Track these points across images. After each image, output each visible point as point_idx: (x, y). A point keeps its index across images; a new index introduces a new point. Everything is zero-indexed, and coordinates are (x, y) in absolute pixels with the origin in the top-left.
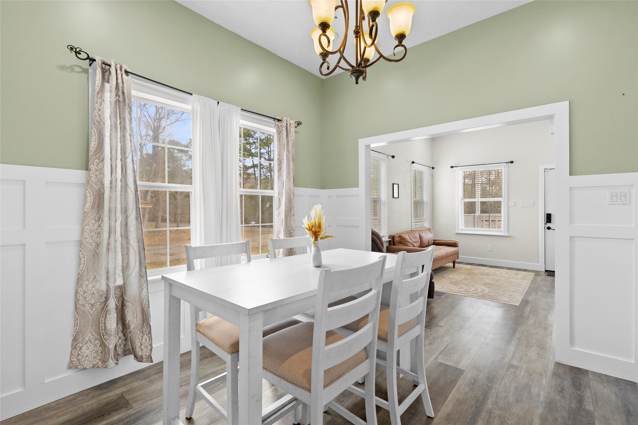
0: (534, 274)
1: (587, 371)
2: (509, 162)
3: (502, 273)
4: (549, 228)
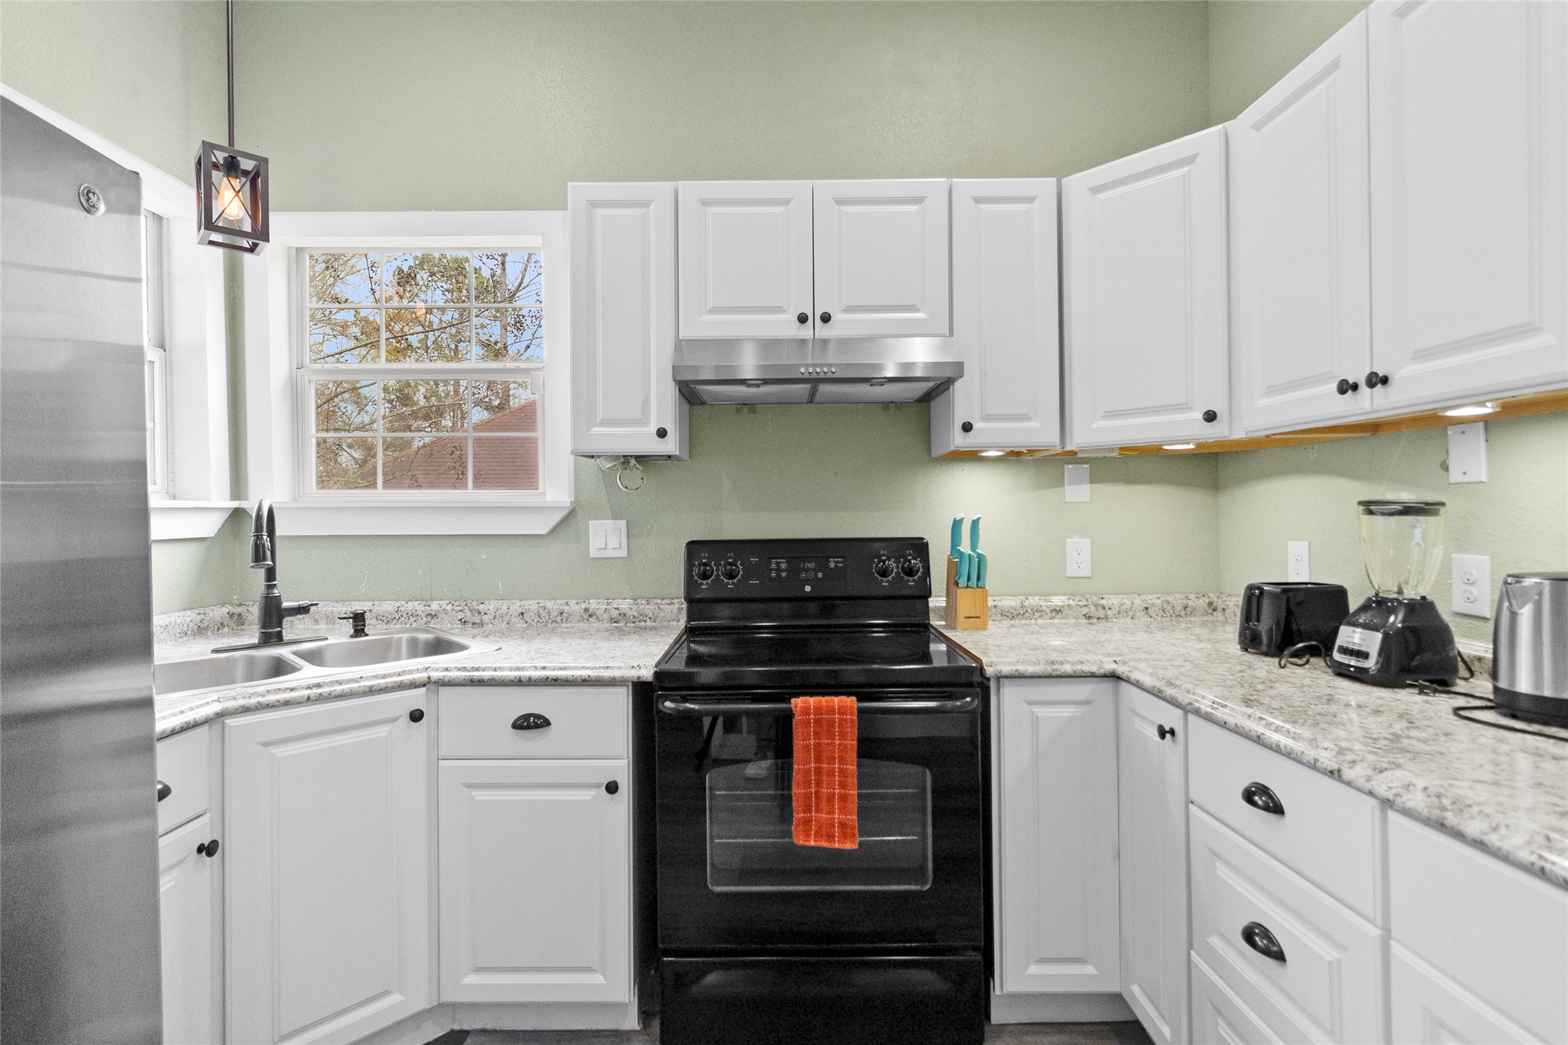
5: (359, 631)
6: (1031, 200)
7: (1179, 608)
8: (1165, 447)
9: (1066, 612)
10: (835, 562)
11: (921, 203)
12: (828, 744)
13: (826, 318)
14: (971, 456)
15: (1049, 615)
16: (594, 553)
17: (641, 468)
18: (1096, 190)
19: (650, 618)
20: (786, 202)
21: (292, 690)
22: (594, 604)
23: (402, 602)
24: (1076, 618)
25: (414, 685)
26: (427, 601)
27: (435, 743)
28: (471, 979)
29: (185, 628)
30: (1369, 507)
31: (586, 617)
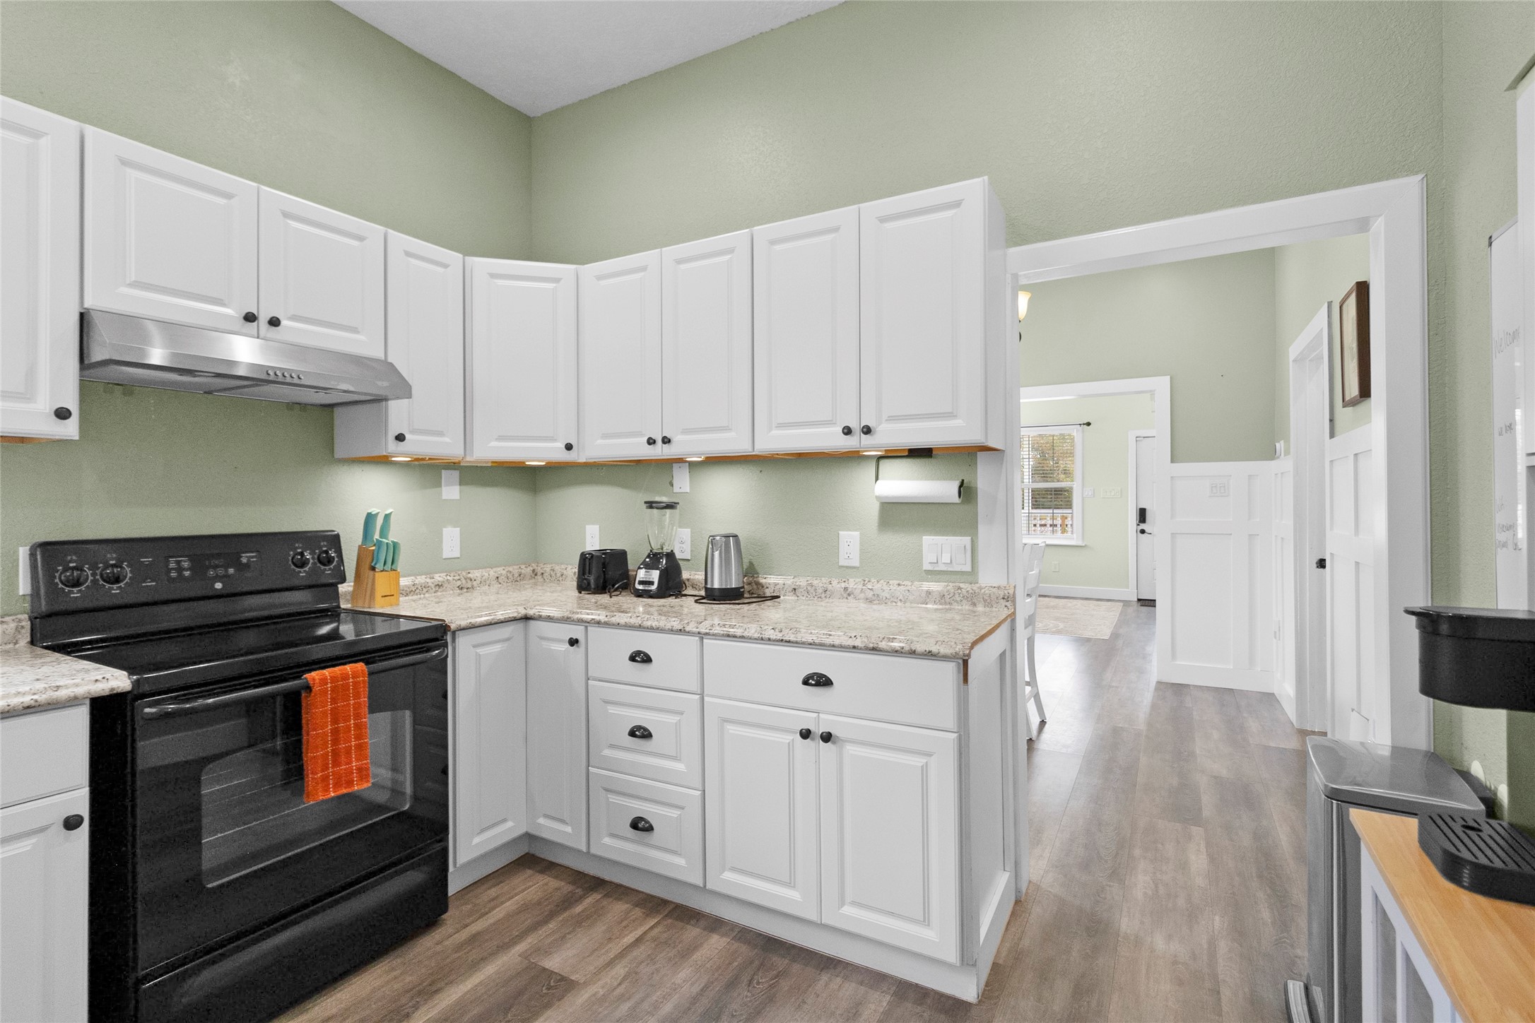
0: (1122, 604)
1: (1188, 686)
2: (1084, 424)
3: (1077, 605)
4: (1143, 532)
6: (444, 265)
7: (516, 575)
8: (527, 463)
10: (247, 557)
11: (362, 241)
12: (343, 706)
13: (275, 322)
20: (229, 196)
24: (452, 590)
30: (651, 505)
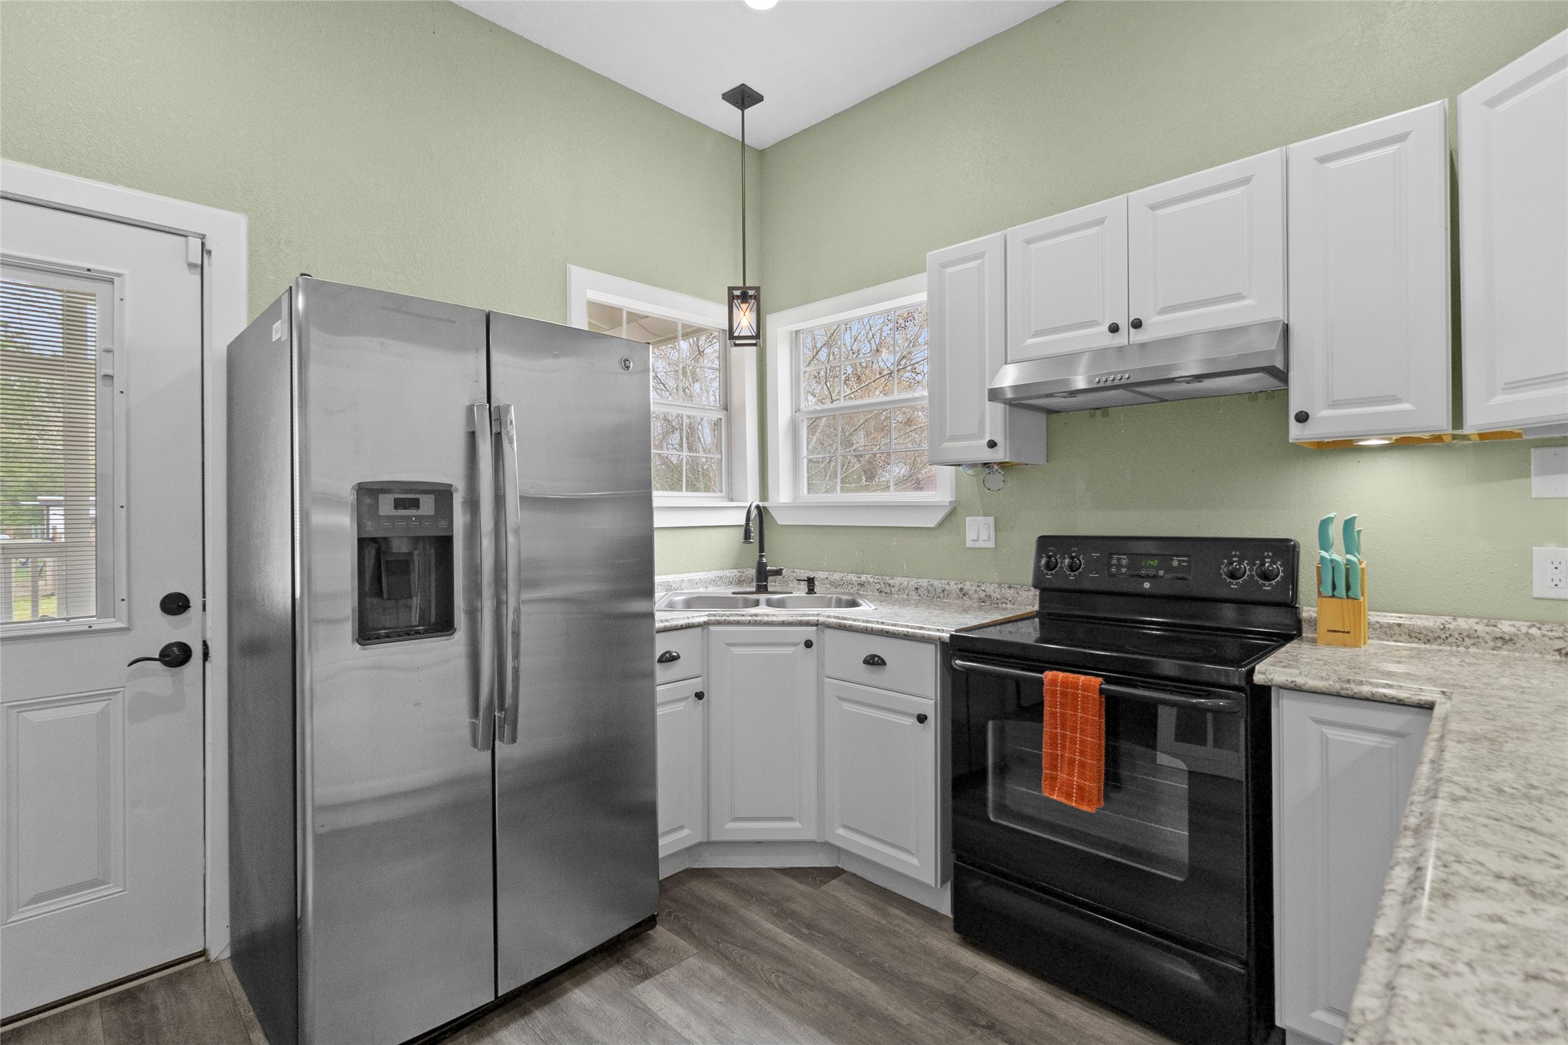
5: (811, 590)
6: (1402, 137)
9: (1523, 642)
10: (1180, 561)
11: (1248, 183)
12: (1071, 715)
13: (1137, 324)
14: (1344, 447)
15: (1491, 644)
16: (969, 544)
17: (1003, 473)
18: (1492, 103)
19: (1010, 601)
20: (1100, 222)
21: (743, 615)
22: (967, 586)
23: (845, 574)
24: (1541, 653)
25: (808, 624)
26: (859, 573)
27: (821, 665)
28: (841, 831)
29: (731, 580)
31: (961, 595)
